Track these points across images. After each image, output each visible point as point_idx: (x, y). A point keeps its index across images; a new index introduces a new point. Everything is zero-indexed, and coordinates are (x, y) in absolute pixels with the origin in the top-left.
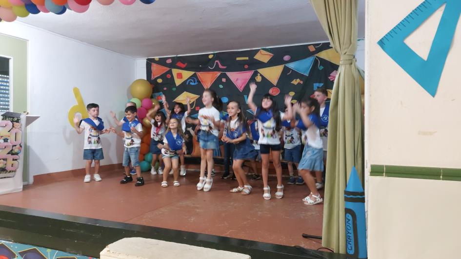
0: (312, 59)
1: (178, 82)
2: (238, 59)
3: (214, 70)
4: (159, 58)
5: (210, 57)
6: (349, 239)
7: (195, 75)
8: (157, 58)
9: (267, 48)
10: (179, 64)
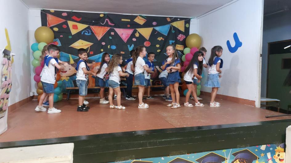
0: (169, 26)
2: (123, 20)
4: (55, 11)
5: (101, 16)
8: (52, 10)
9: (142, 15)
10: (74, 18)
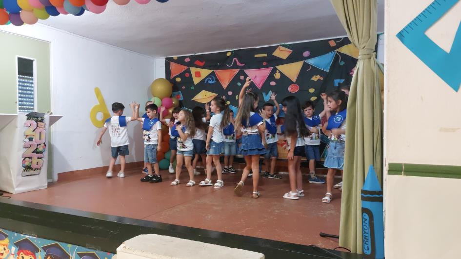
1: (196, 81)
2: (256, 56)
3: (232, 68)
4: (178, 57)
5: (228, 54)
6: (366, 239)
7: (212, 74)
8: (175, 57)
9: (286, 44)
10: (197, 62)
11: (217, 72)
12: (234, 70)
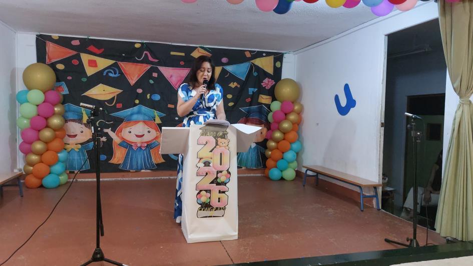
0: (248, 65)
1: (90, 71)
2: (172, 53)
3: (142, 62)
4: (59, 37)
5: (137, 46)
7: (115, 65)
8: (55, 36)
9: (205, 46)
10: (92, 48)
11: (122, 64)
12: (145, 65)
